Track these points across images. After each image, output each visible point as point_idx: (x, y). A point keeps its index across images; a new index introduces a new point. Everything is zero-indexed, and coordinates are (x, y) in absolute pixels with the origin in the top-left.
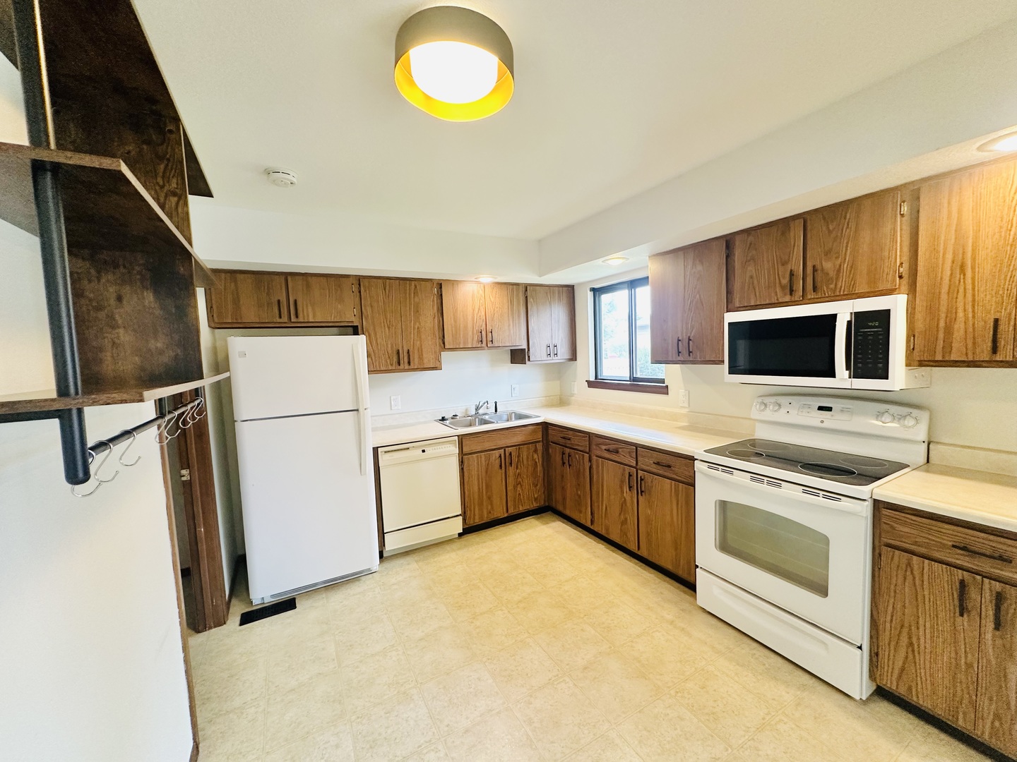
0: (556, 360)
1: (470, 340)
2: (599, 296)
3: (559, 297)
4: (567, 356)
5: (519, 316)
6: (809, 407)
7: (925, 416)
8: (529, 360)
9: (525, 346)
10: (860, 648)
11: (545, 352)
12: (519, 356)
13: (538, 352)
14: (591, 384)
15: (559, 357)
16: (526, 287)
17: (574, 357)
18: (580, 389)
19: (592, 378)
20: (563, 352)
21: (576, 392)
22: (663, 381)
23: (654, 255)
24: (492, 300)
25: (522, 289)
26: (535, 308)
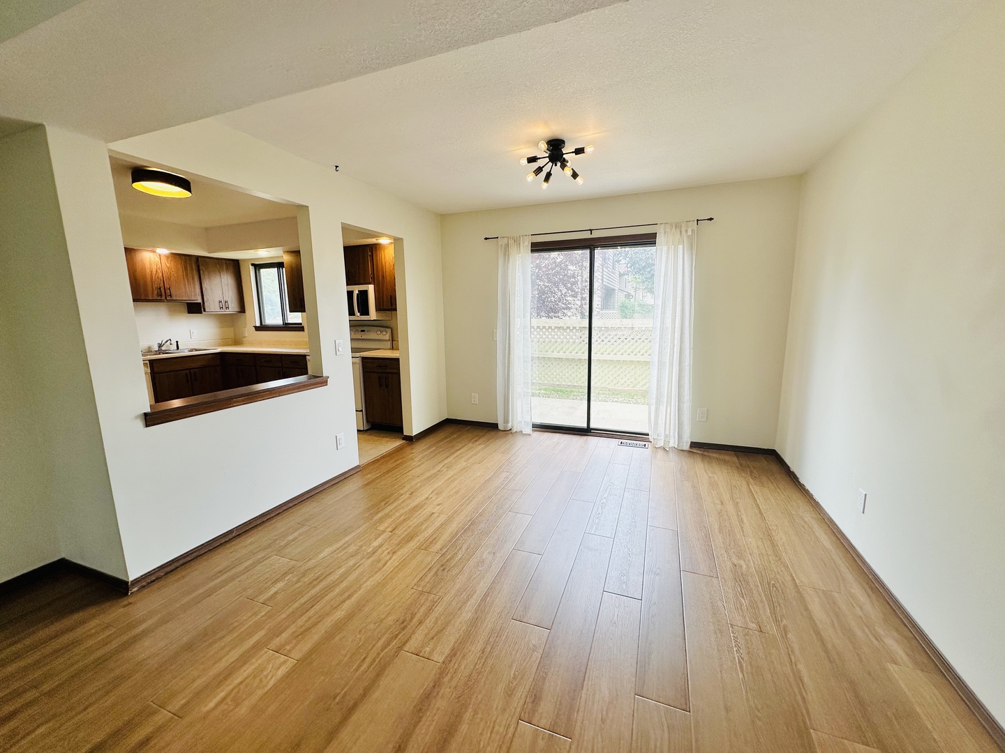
0: (228, 312)
1: (150, 294)
2: (259, 270)
3: (227, 269)
4: (237, 309)
5: (194, 281)
6: (358, 331)
7: (389, 331)
8: (205, 311)
9: (200, 301)
10: (362, 411)
11: (218, 305)
12: (195, 308)
13: (212, 305)
14: (257, 329)
15: (230, 309)
16: (198, 258)
17: (242, 309)
18: (249, 332)
19: (258, 324)
20: (233, 307)
21: (247, 335)
22: (301, 324)
23: (288, 252)
24: (168, 265)
25: (194, 259)
26: (206, 273)
